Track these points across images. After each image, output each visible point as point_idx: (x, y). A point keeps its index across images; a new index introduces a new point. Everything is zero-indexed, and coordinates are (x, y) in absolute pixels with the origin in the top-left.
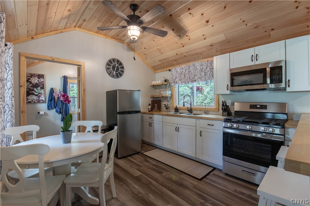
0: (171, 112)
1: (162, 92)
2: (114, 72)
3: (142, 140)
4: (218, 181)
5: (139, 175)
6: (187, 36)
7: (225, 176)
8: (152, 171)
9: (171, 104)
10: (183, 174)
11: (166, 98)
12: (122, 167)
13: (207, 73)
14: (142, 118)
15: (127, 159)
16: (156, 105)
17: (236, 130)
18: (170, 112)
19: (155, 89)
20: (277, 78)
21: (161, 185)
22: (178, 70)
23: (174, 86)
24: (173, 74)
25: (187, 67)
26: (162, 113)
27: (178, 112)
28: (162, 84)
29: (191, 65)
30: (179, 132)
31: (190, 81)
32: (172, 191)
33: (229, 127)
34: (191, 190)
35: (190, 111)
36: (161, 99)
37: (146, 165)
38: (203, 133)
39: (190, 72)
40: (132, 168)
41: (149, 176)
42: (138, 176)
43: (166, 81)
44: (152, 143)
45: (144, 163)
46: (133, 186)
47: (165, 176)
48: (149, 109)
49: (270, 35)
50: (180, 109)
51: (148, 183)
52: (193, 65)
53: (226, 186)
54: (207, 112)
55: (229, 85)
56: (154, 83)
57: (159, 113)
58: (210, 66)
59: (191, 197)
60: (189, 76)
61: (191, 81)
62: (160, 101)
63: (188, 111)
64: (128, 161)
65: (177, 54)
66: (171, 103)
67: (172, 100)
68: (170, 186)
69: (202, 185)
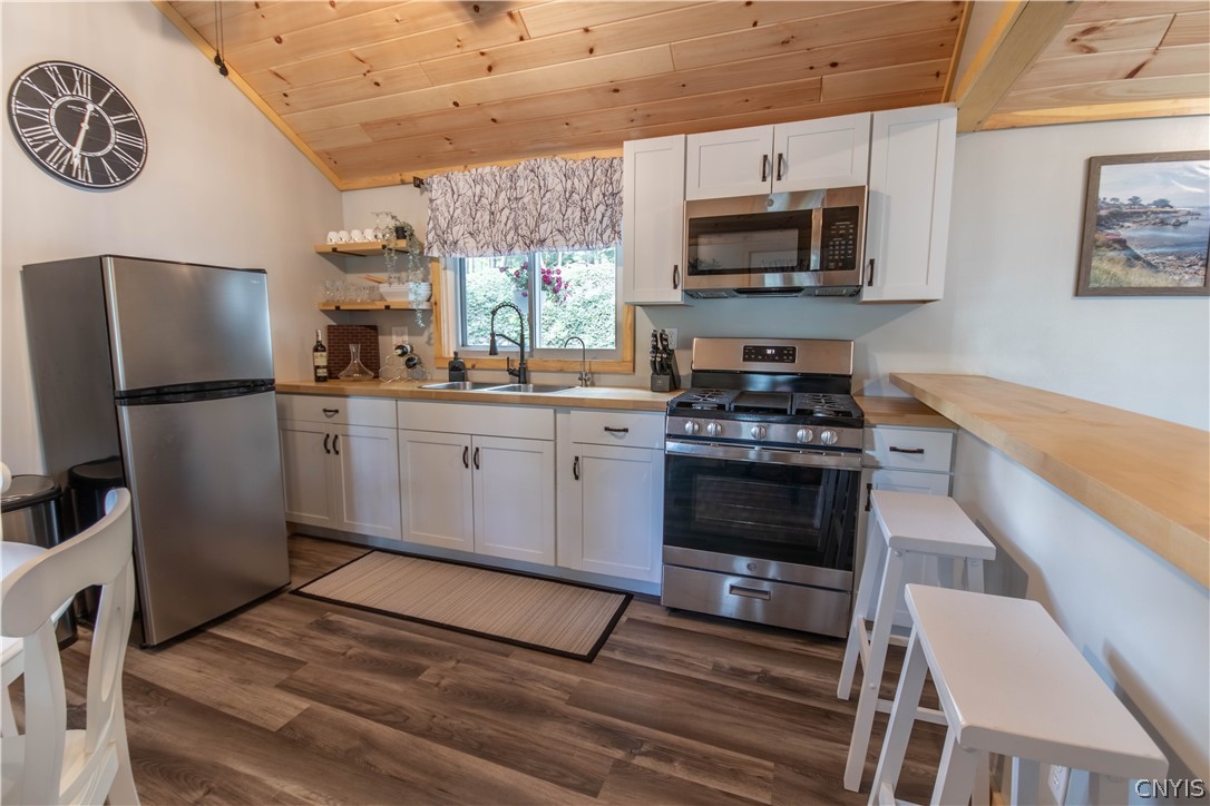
0: (432, 381)
1: (384, 288)
2: (76, 150)
3: (290, 525)
4: (650, 645)
5: (293, 713)
6: (511, 15)
7: (672, 619)
8: (366, 677)
9: (428, 343)
10: (518, 651)
11: (404, 315)
12: (185, 693)
13: (593, 211)
14: (283, 415)
15: (208, 641)
16: (353, 348)
17: (712, 443)
18: (425, 380)
19: (344, 269)
20: (840, 250)
21: (423, 736)
22: (461, 184)
23: (442, 260)
24: (438, 202)
25: (504, 176)
26: (386, 386)
27: (463, 378)
28: (384, 247)
29: (521, 167)
30: (478, 467)
31: (518, 241)
32: (483, 750)
33: (690, 433)
34: (565, 718)
35: (519, 376)
36: (380, 322)
37: (328, 653)
38: (585, 464)
39: (516, 199)
40: (250, 682)
41: (353, 704)
42: (290, 726)
43: (401, 232)
44: (345, 530)
45: (318, 643)
46: (271, 789)
47: (437, 685)
48: (317, 367)
49: (821, 88)
50: (473, 367)
51: (357, 743)
52: (532, 171)
53: (683, 658)
54: (590, 376)
55: (683, 270)
56: (336, 238)
57: (370, 387)
58: (606, 182)
59: (569, 754)
60: (512, 216)
61: (521, 243)
62: (375, 328)
63: (511, 372)
64: (218, 650)
65: (456, 104)
66: (430, 339)
67: (432, 327)
68: (467, 730)
69: (600, 682)
